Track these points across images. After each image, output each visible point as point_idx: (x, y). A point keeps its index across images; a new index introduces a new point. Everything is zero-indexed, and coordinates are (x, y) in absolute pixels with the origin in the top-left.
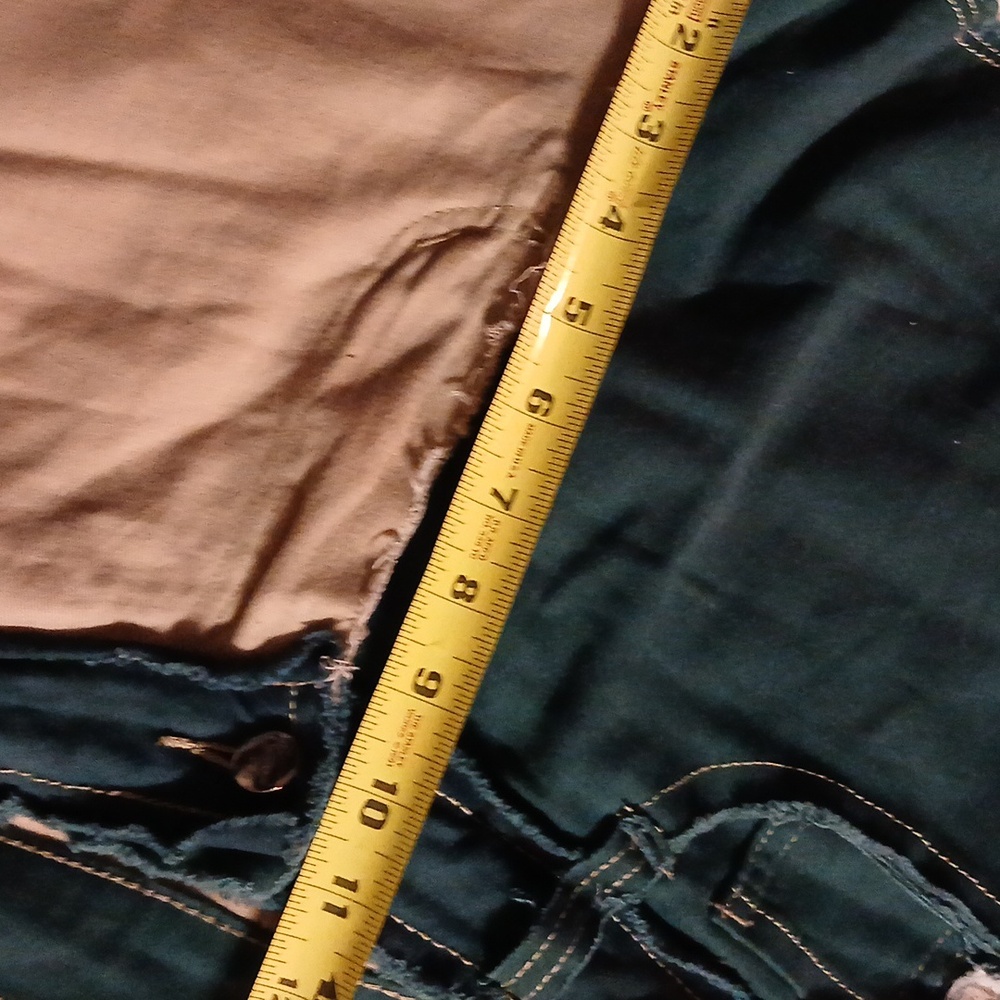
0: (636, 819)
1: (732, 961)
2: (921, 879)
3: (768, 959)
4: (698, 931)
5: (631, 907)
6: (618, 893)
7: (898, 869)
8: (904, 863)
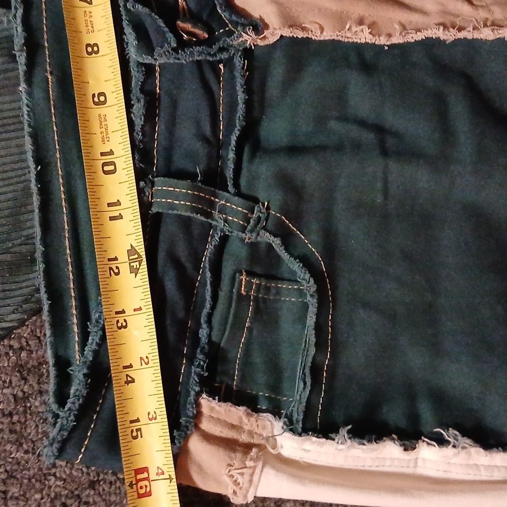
0: (264, 211)
1: (222, 295)
2: (309, 364)
3: (232, 311)
4: (227, 269)
5: (222, 231)
6: (226, 221)
7: (308, 351)
8: (312, 351)
